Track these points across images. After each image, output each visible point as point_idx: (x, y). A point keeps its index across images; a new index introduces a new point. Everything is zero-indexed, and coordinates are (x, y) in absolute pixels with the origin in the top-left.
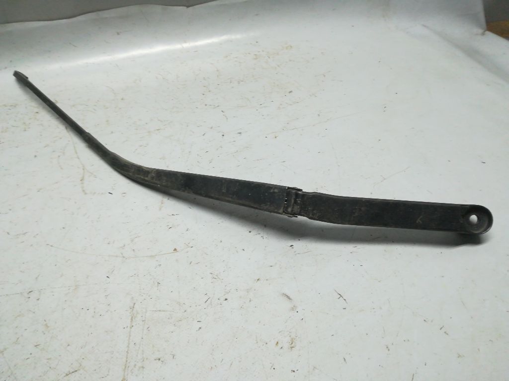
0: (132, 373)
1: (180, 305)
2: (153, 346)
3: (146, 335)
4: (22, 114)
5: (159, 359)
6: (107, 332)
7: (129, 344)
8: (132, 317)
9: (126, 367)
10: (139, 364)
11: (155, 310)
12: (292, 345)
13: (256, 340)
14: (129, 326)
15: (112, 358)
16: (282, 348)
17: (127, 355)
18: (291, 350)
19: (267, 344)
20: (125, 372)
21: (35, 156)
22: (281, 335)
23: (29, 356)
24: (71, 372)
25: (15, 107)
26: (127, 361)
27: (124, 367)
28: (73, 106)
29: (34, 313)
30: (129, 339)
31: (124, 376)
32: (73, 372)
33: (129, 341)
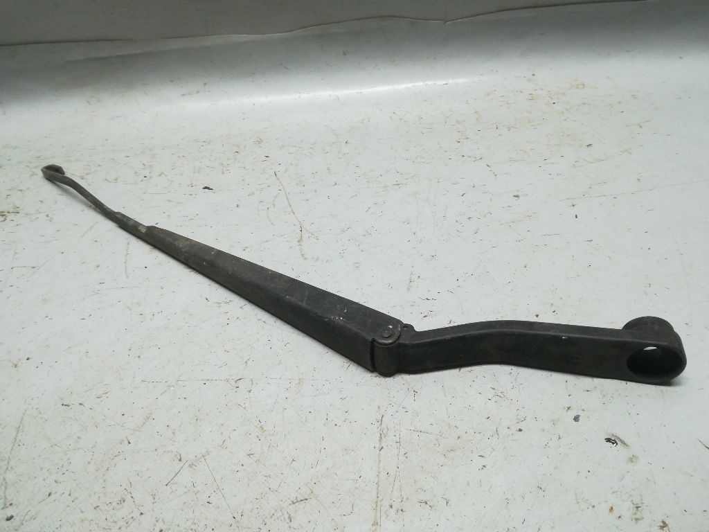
0: (387, 516)
1: (450, 428)
2: (415, 482)
3: (402, 463)
4: (218, 153)
5: (426, 503)
6: (346, 450)
7: (379, 473)
8: (381, 435)
9: (377, 506)
10: (396, 506)
11: (413, 429)
12: (637, 516)
13: (576, 499)
14: (377, 446)
15: (356, 488)
16: (620, 517)
17: (378, 489)
18: (636, 523)
19: (594, 507)
20: (376, 512)
21: (238, 206)
22: (617, 497)
23: (240, 468)
24: (299, 499)
25: (209, 143)
26: (378, 497)
27: (374, 506)
28: (283, 147)
29: (245, 408)
30: (379, 464)
31: (376, 519)
32: (302, 500)
33: (379, 468)
